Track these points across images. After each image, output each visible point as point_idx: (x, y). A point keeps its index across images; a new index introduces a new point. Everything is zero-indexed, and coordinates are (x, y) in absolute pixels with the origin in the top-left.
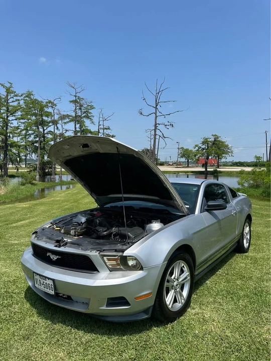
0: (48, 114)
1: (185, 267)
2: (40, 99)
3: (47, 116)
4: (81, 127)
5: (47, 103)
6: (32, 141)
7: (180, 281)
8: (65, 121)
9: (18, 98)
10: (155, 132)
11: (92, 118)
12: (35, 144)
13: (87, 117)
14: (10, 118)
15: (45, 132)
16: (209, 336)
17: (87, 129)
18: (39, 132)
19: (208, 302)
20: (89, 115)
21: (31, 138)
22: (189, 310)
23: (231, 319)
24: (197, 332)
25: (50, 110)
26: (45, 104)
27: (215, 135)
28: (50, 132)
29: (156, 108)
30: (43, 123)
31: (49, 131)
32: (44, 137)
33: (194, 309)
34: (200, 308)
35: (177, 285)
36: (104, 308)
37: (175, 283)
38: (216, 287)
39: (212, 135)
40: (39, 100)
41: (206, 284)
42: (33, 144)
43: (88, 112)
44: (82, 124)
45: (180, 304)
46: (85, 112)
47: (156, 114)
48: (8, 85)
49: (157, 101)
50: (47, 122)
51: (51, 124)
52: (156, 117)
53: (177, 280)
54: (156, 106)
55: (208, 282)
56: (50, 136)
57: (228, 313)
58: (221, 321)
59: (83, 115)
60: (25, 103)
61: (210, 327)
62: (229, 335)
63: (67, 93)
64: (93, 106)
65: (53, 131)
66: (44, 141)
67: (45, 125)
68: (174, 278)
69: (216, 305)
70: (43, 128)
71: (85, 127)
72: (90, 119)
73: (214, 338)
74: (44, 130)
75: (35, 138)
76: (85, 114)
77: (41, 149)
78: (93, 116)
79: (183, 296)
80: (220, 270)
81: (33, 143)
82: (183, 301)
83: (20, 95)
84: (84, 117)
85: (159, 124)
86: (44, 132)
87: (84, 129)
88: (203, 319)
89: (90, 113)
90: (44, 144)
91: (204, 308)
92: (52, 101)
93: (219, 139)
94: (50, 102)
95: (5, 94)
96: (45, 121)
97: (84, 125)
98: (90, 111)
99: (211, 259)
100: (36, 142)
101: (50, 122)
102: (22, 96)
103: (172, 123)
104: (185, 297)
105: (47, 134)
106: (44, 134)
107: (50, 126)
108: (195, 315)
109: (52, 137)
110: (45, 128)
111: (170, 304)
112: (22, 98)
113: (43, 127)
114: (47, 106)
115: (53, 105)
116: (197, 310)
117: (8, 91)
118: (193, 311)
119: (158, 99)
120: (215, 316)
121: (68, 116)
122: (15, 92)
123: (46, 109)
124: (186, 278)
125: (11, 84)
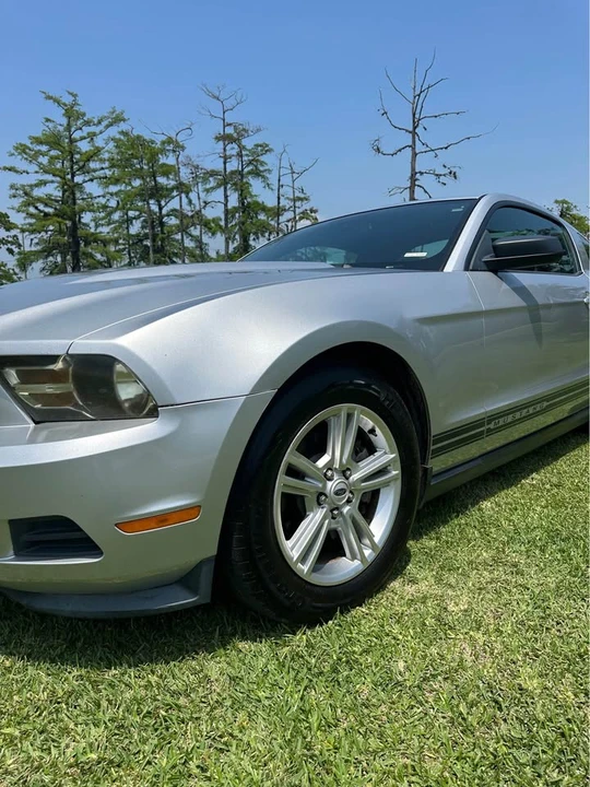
0: (167, 171)
1: (378, 431)
2: (147, 136)
3: (166, 174)
4: (242, 198)
5: (163, 143)
6: (138, 235)
7: (355, 477)
8: (208, 186)
9: (92, 129)
10: (412, 192)
11: (268, 175)
12: (145, 243)
13: (257, 173)
14: (78, 179)
15: (164, 212)
16: (447, 685)
17: (257, 203)
18: (150, 212)
19: (470, 563)
20: (261, 169)
21: (135, 228)
22: (396, 584)
23: (550, 623)
24: (401, 665)
25: (170, 160)
26: (159, 146)
27: (564, 202)
28: (174, 212)
29: (414, 133)
30: (158, 193)
31: (172, 210)
32: (162, 224)
33: (413, 581)
34: (439, 580)
35: (339, 492)
36: (10, 560)
37: (331, 486)
38: (513, 518)
39: (556, 202)
40: (147, 138)
41: (480, 509)
42: (141, 241)
43: (257, 161)
44: (243, 191)
45: (357, 563)
46: (250, 163)
47: (414, 149)
48: (68, 100)
49: (417, 116)
50: (167, 189)
51: (175, 193)
52: (415, 155)
53: (345, 473)
54: (415, 128)
55: (486, 505)
56: (173, 221)
57: (539, 602)
58: (508, 629)
59: (246, 170)
60: (116, 147)
61: (461, 648)
62: (533, 685)
63: (203, 112)
64: (267, 146)
65: (178, 208)
66: (163, 233)
67: (162, 196)
68: (329, 467)
69: (499, 573)
70: (160, 205)
71: (252, 196)
72: (263, 177)
73: (464, 696)
74: (161, 208)
75: (143, 227)
76: (250, 168)
77: (155, 251)
78: (269, 171)
79: (371, 537)
80: (534, 475)
81: (139, 239)
82: (367, 552)
83: (96, 121)
84: (249, 173)
85: (421, 173)
86: (161, 213)
87: (249, 203)
88: (438, 619)
89: (262, 163)
90: (163, 240)
91: (453, 581)
92: (173, 136)
93: (574, 212)
94: (170, 141)
95: (64, 121)
96: (162, 188)
97: (249, 193)
98: (262, 158)
99: (498, 429)
100: (146, 236)
101: (172, 189)
102: (99, 122)
103: (454, 170)
104: (376, 540)
105: (168, 215)
106: (161, 217)
107: (173, 198)
108: (411, 602)
109: (178, 222)
110: (163, 203)
111: (303, 558)
112: (101, 127)
113: (159, 202)
114: (163, 151)
115: (178, 148)
116: (423, 586)
117: (71, 113)
118: (410, 589)
119: (418, 111)
120: (486, 609)
121: (213, 173)
122: (84, 115)
123: (163, 160)
124: (382, 471)
125: (75, 96)
